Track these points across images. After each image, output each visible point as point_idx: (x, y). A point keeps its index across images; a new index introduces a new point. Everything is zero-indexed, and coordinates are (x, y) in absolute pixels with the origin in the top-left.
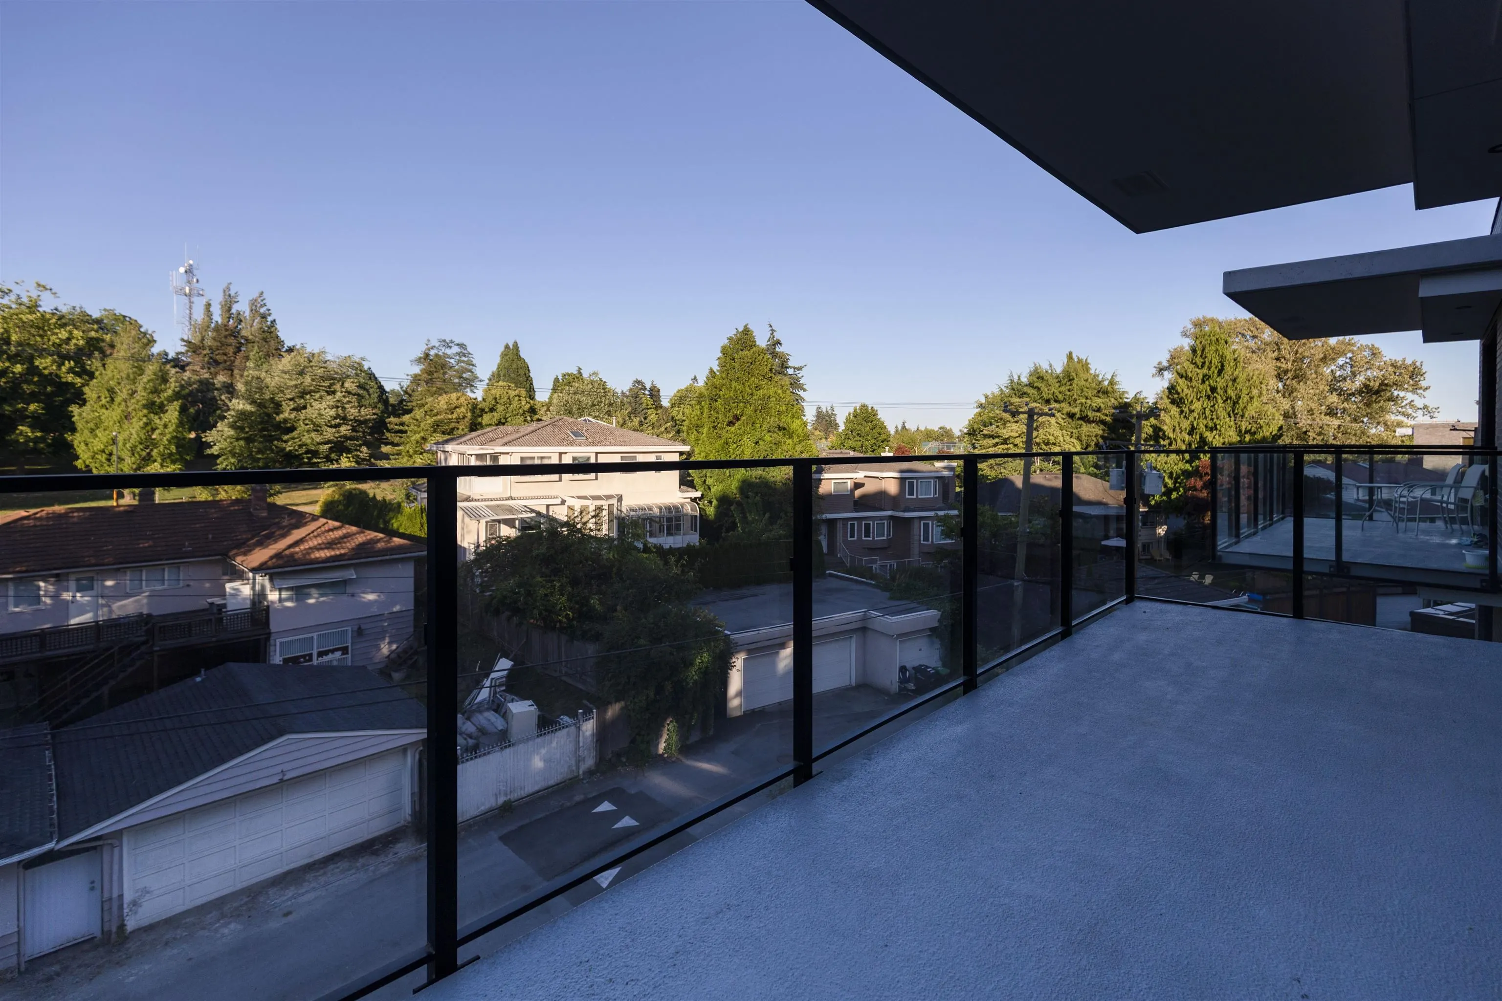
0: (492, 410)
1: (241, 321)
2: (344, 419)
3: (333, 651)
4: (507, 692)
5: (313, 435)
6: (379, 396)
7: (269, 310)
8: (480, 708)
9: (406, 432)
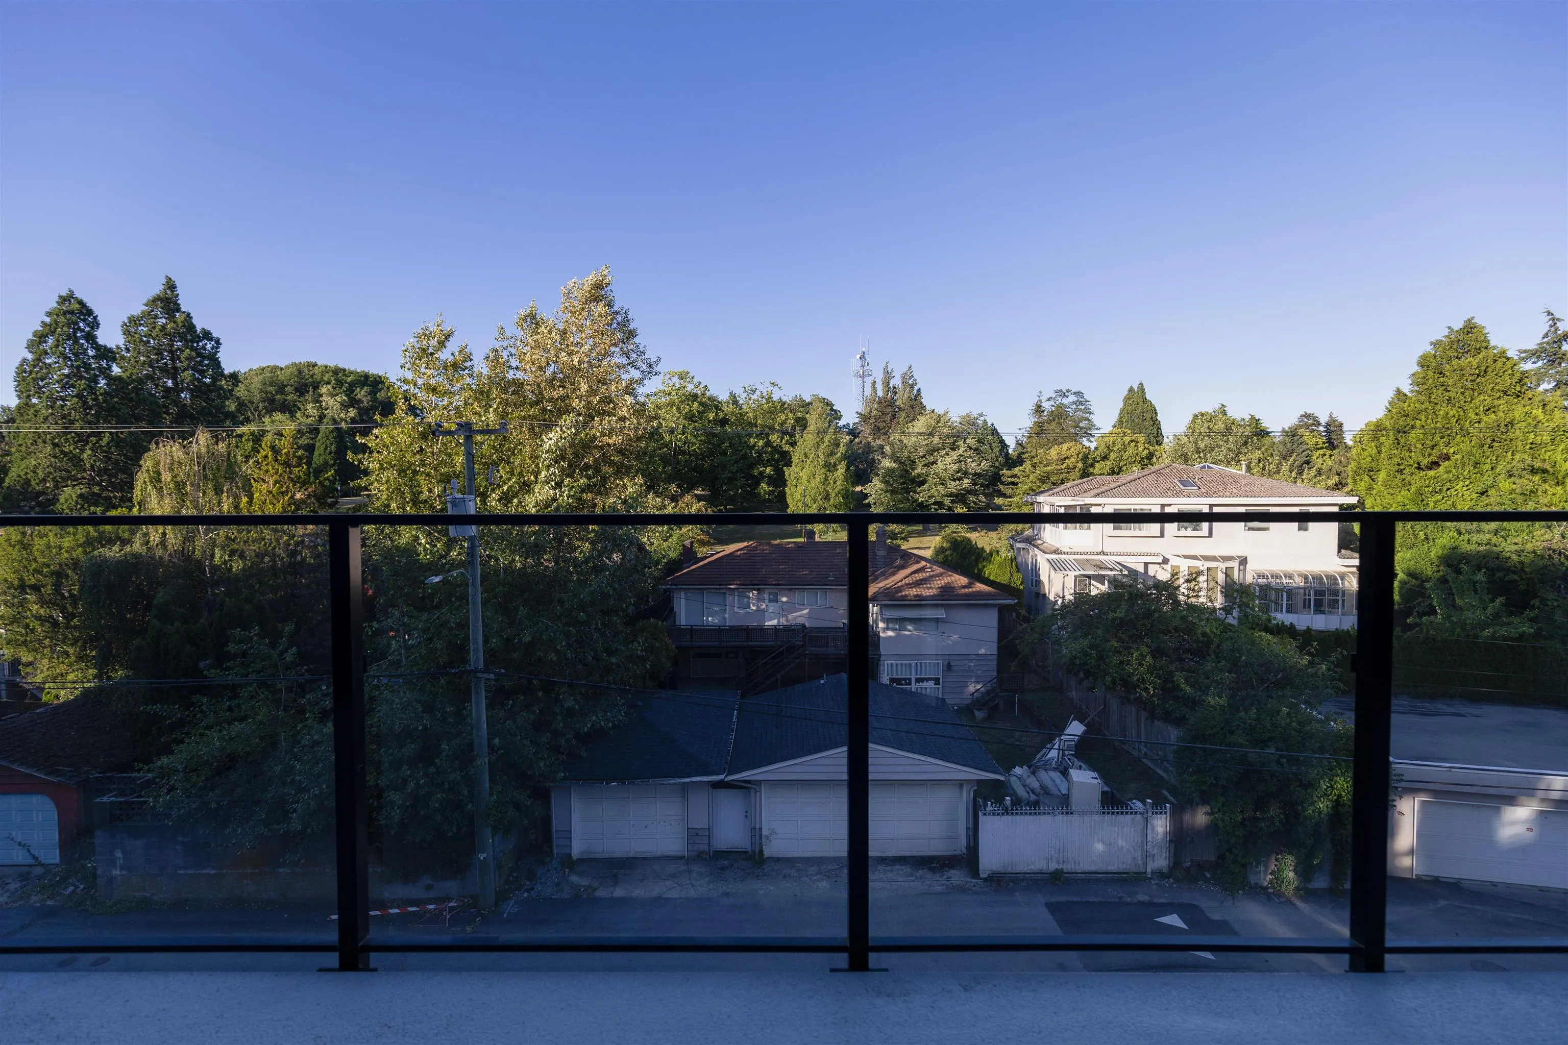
0: (1105, 458)
1: (896, 393)
2: (966, 473)
3: (927, 680)
4: (1076, 757)
5: (940, 488)
6: (1000, 450)
7: (915, 380)
8: (1046, 766)
9: (1016, 484)
